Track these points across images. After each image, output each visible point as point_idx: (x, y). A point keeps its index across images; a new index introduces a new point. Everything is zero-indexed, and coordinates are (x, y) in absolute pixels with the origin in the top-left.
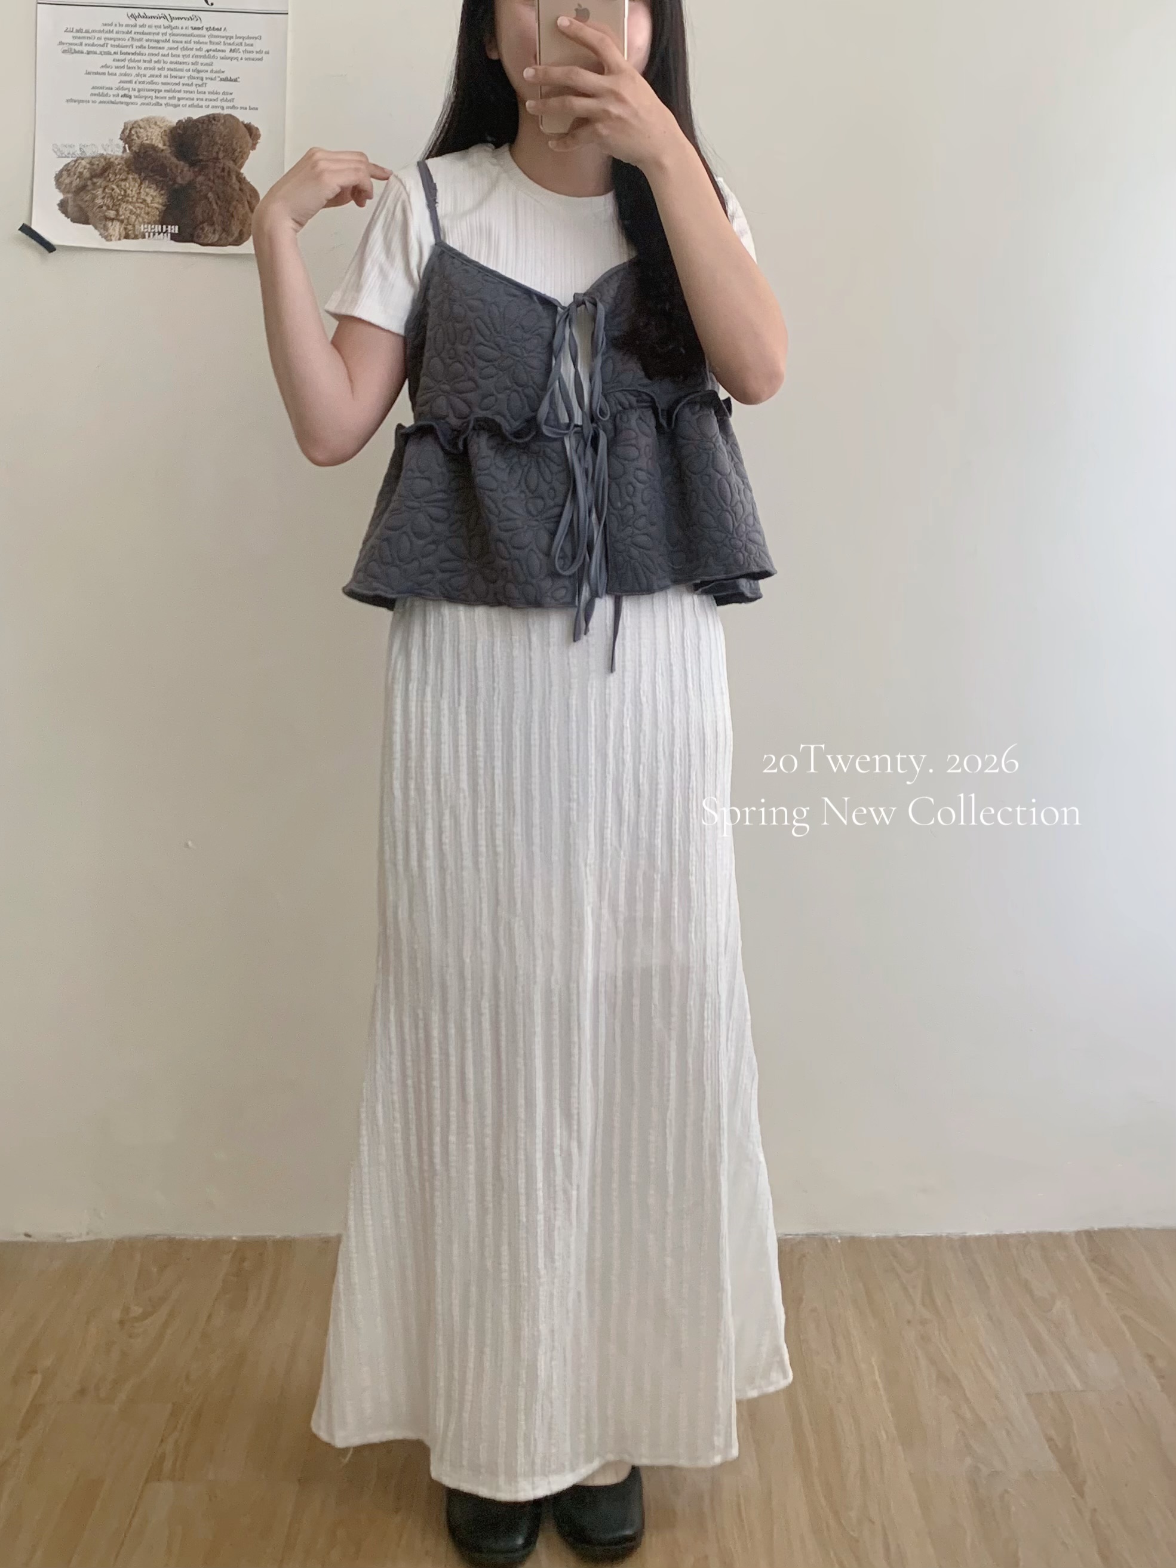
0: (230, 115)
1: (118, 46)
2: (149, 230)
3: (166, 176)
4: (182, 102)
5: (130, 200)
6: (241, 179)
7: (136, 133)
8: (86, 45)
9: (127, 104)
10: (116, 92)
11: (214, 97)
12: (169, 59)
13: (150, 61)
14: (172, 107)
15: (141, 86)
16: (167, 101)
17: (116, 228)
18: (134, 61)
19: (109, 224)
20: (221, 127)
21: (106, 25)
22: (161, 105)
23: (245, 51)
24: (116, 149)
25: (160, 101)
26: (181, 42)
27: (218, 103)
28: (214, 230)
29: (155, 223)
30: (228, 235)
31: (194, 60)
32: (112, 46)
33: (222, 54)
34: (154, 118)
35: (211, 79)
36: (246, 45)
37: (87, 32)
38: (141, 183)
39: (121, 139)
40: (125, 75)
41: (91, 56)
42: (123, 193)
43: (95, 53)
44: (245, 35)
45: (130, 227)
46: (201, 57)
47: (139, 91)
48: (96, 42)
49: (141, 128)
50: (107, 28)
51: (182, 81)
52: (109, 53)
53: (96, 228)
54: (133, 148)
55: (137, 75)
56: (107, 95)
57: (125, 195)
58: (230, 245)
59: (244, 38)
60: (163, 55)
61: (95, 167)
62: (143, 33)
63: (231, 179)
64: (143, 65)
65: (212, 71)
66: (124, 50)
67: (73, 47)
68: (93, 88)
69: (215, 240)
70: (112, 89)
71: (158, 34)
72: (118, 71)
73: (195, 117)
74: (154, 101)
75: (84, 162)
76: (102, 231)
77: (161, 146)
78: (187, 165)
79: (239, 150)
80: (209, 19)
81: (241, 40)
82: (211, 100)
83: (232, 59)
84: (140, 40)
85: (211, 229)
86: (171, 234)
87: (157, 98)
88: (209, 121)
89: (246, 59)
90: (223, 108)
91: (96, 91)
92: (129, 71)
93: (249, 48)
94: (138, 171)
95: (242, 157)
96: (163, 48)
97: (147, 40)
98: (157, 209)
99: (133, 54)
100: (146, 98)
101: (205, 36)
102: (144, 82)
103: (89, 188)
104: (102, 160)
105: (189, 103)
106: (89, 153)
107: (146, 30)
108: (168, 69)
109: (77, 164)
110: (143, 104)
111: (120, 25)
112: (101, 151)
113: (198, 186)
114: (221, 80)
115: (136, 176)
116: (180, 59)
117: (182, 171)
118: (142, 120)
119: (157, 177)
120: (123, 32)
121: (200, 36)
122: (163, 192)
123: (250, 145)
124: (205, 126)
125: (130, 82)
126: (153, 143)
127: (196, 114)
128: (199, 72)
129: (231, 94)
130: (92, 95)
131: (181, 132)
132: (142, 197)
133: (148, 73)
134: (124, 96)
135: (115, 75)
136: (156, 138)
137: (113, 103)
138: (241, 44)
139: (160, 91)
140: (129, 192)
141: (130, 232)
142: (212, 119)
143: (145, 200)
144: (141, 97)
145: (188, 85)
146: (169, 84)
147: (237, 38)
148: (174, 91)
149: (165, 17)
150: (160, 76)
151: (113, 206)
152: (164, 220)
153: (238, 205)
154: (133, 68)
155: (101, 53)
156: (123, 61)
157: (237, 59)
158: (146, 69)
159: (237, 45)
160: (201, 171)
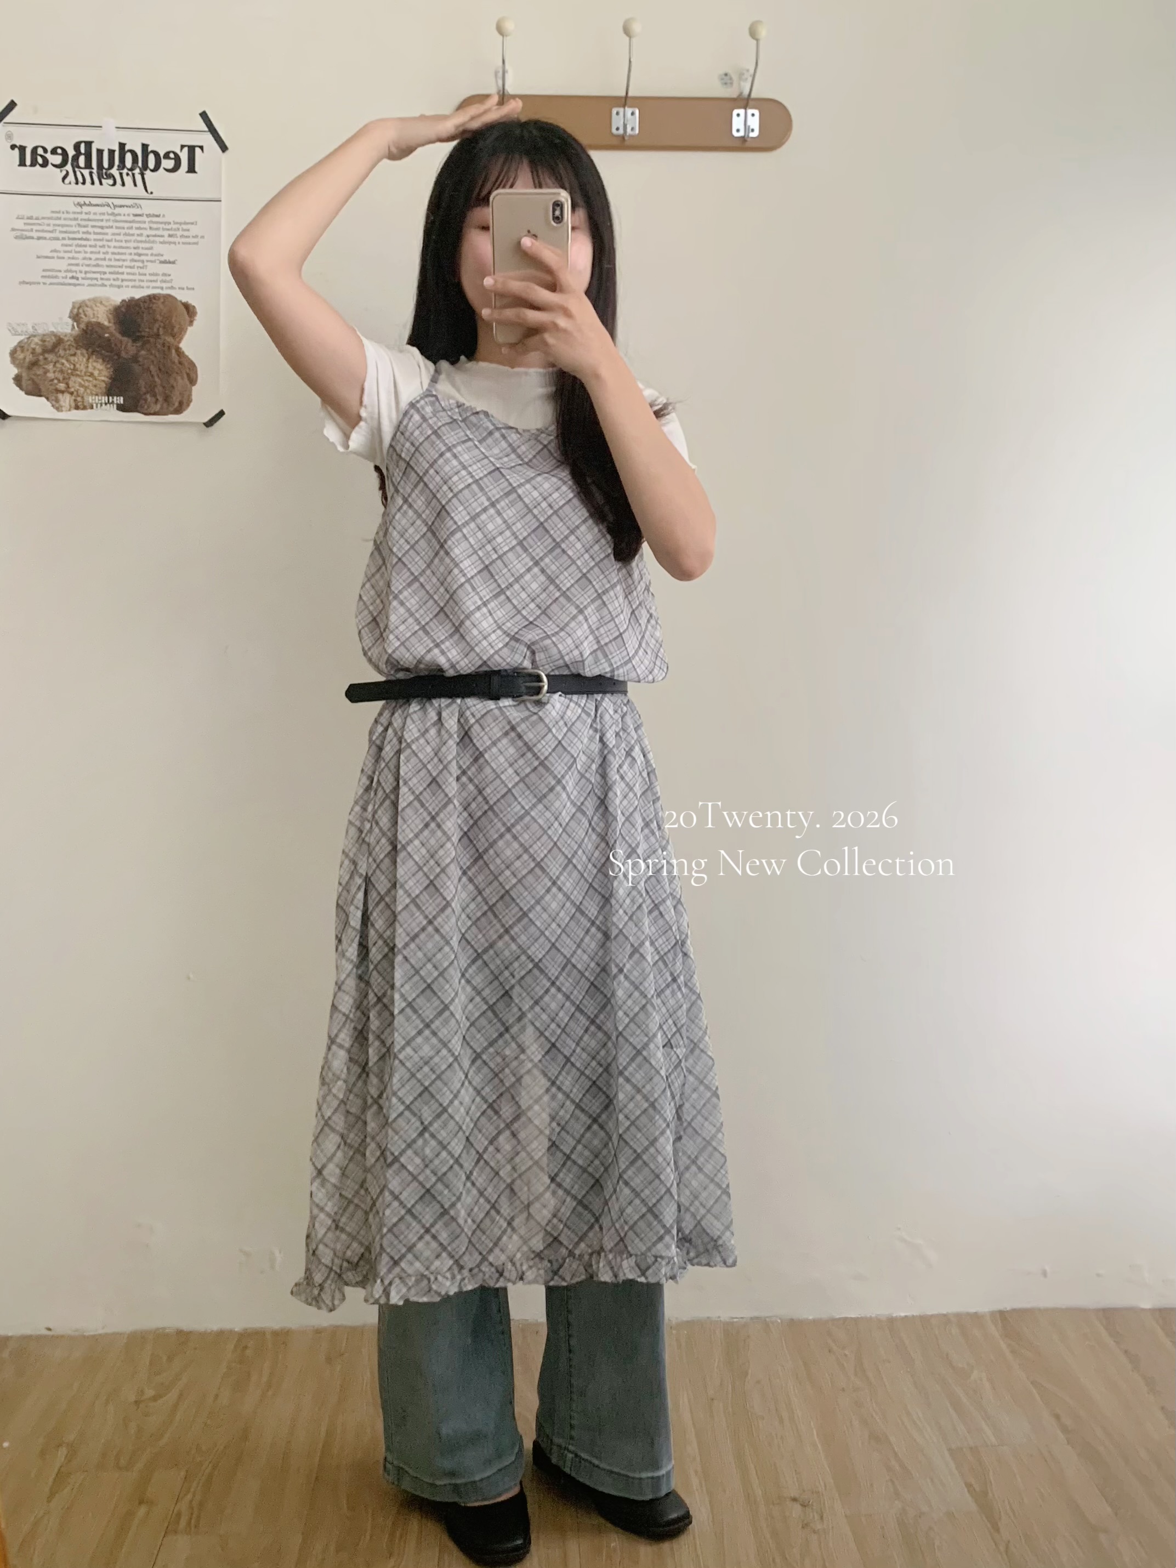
0: (169, 296)
1: (66, 232)
2: (97, 402)
3: (111, 352)
4: (125, 283)
5: (79, 373)
6: (179, 352)
7: (84, 311)
8: (37, 231)
10: (64, 274)
11: (154, 278)
13: (95, 246)
14: (116, 289)
15: (87, 269)
16: (112, 282)
17: (66, 400)
18: (80, 246)
19: (60, 396)
20: (161, 306)
21: (53, 212)
22: (106, 286)
23: (182, 236)
24: (66, 327)
25: (105, 282)
26: (123, 228)
27: (158, 284)
28: (157, 400)
29: (103, 394)
30: (170, 405)
31: (136, 245)
32: (61, 232)
33: (161, 239)
34: (100, 298)
35: (151, 261)
36: (184, 230)
37: (37, 219)
38: (88, 360)
39: (70, 317)
40: (73, 258)
41: (41, 241)
42: (72, 367)
43: (45, 238)
44: (183, 221)
45: (79, 399)
46: (141, 242)
47: (86, 272)
48: (46, 228)
49: (88, 307)
50: (55, 215)
51: (125, 264)
52: (57, 239)
53: (47, 399)
54: (81, 326)
55: (84, 259)
56: (56, 277)
57: (75, 369)
58: (172, 413)
59: (180, 224)
60: (108, 241)
61: (46, 343)
62: (89, 220)
63: (171, 353)
64: (88, 249)
65: (152, 255)
66: (72, 236)
67: (25, 233)
68: (44, 270)
69: (157, 410)
70: (60, 271)
71: (102, 220)
72: (67, 255)
73: (137, 296)
74: (100, 282)
75: (36, 340)
76: (54, 402)
77: (106, 323)
78: (130, 341)
79: (178, 326)
80: (148, 207)
81: (178, 226)
82: (151, 281)
83: (170, 243)
85: (154, 399)
86: (117, 404)
87: (102, 279)
88: (150, 300)
89: (183, 243)
90: (162, 288)
91: (45, 274)
92: (76, 255)
93: (186, 233)
94: (87, 347)
95: (181, 333)
96: (107, 234)
97: (93, 227)
98: (104, 381)
100: (92, 279)
101: (145, 223)
102: (88, 265)
103: (41, 363)
104: (53, 337)
105: (130, 284)
106: (40, 331)
107: (92, 217)
108: (113, 253)
109: (30, 341)
110: (89, 285)
111: (68, 212)
112: (52, 329)
113: (141, 360)
114: (162, 262)
115: (84, 351)
116: (124, 244)
117: (126, 346)
118: (89, 300)
119: (103, 352)
120: (71, 219)
121: (140, 222)
122: (109, 366)
123: (188, 322)
124: (146, 305)
125: (77, 265)
126: (99, 320)
127: (138, 294)
128: (140, 255)
129: (170, 275)
130: (43, 277)
131: (123, 310)
132: (90, 369)
133: (93, 256)
134: (73, 278)
135: (64, 258)
136: (102, 316)
137: (62, 284)
138: (179, 229)
139: (105, 273)
140: (78, 366)
141: (79, 404)
142: (152, 298)
143: (92, 375)
144: (88, 279)
145: (130, 267)
146: (112, 266)
147: (175, 223)
148: (118, 273)
149: (108, 205)
150: (105, 259)
151: (64, 378)
152: (109, 393)
153: (179, 378)
154: (79, 252)
155: (50, 239)
156: (70, 246)
157: (175, 243)
158: (92, 252)
159: (175, 230)
160: (142, 347)
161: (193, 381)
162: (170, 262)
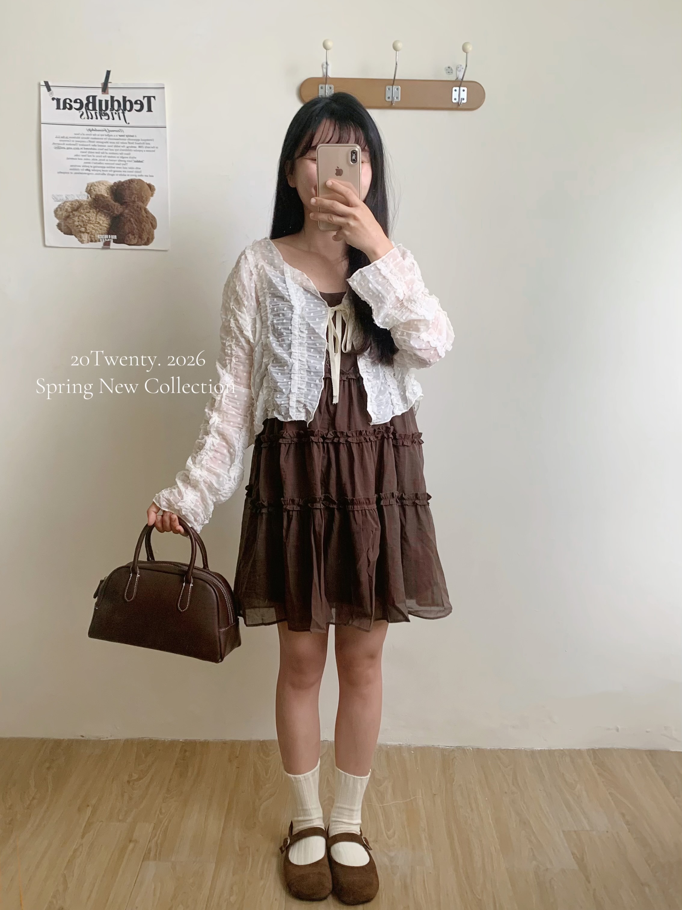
0: (140, 180)
1: (83, 145)
2: (102, 238)
3: (109, 210)
4: (116, 173)
5: (92, 222)
6: (146, 211)
7: (94, 188)
8: (67, 144)
9: (88, 174)
10: (82, 168)
11: (132, 170)
12: (108, 152)
13: (99, 153)
14: (111, 176)
15: (95, 165)
16: (108, 172)
17: (85, 237)
18: (91, 153)
19: (82, 235)
21: (75, 134)
22: (105, 175)
23: (146, 147)
24: (84, 197)
25: (105, 173)
26: (114, 143)
27: (134, 174)
28: (135, 237)
29: (105, 234)
30: (142, 240)
31: (121, 152)
32: (80, 145)
33: (135, 149)
34: (102, 181)
35: (130, 161)
36: (147, 144)
37: (67, 138)
38: (97, 214)
39: (86, 192)
40: (87, 159)
41: (69, 150)
42: (88, 219)
43: (71, 149)
44: (146, 139)
45: (92, 236)
46: (124, 150)
47: (94, 167)
48: (72, 143)
49: (95, 186)
50: (77, 136)
51: (115, 162)
52: (78, 149)
53: (76, 237)
54: (92, 196)
55: (93, 160)
56: (78, 170)
57: (89, 220)
58: (144, 244)
59: (145, 140)
60: (106, 150)
61: (74, 206)
62: (95, 139)
63: (142, 211)
64: (95, 154)
65: (130, 158)
66: (86, 147)
67: (60, 146)
68: (71, 166)
69: (135, 243)
70: (80, 166)
71: (102, 139)
72: (83, 158)
73: (122, 180)
74: (102, 172)
75: (68, 204)
76: (79, 238)
77: (106, 195)
78: (119, 205)
79: (145, 197)
80: (128, 131)
81: (144, 142)
82: (130, 172)
83: (140, 151)
84: (94, 142)
85: (133, 237)
86: (113, 239)
87: (103, 171)
88: (129, 182)
89: (147, 151)
90: (136, 176)
91: (72, 168)
92: (88, 158)
93: (148, 146)
94: (96, 208)
95: (147, 200)
96: (105, 146)
97: (97, 142)
98: (105, 227)
99: (90, 149)
100: (97, 171)
101: (125, 140)
102: (95, 163)
103: (72, 216)
104: (77, 203)
105: (119, 173)
106: (70, 199)
107: (97, 137)
108: (109, 157)
109: (65, 205)
110: (96, 174)
111: (84, 134)
112: (77, 198)
113: (125, 215)
114: (135, 162)
115: (94, 210)
116: (114, 152)
117: (117, 207)
118: (96, 182)
119: (105, 211)
120: (85, 138)
121: (123, 140)
122: (108, 218)
123: (150, 194)
124: (127, 185)
125: (89, 163)
126: (102, 193)
127: (123, 179)
128: (123, 158)
129: (140, 168)
130: (71, 169)
131: (115, 188)
132: (98, 220)
133: (98, 158)
134: (87, 170)
135: (82, 159)
136: (103, 191)
137: (81, 173)
138: (144, 143)
139: (104, 167)
140: (91, 218)
141: (93, 239)
142: (131, 181)
143: (99, 223)
144: (95, 170)
145: (118, 164)
146: (109, 164)
147: (142, 140)
148: (112, 167)
149: (106, 130)
150: (104, 160)
151: (84, 225)
152: (109, 233)
153: (147, 225)
154: (91, 156)
155: (74, 149)
156: (86, 152)
157: (142, 151)
158: (97, 156)
159: (142, 144)
160: (126, 207)
161: (154, 226)
162: (140, 162)
